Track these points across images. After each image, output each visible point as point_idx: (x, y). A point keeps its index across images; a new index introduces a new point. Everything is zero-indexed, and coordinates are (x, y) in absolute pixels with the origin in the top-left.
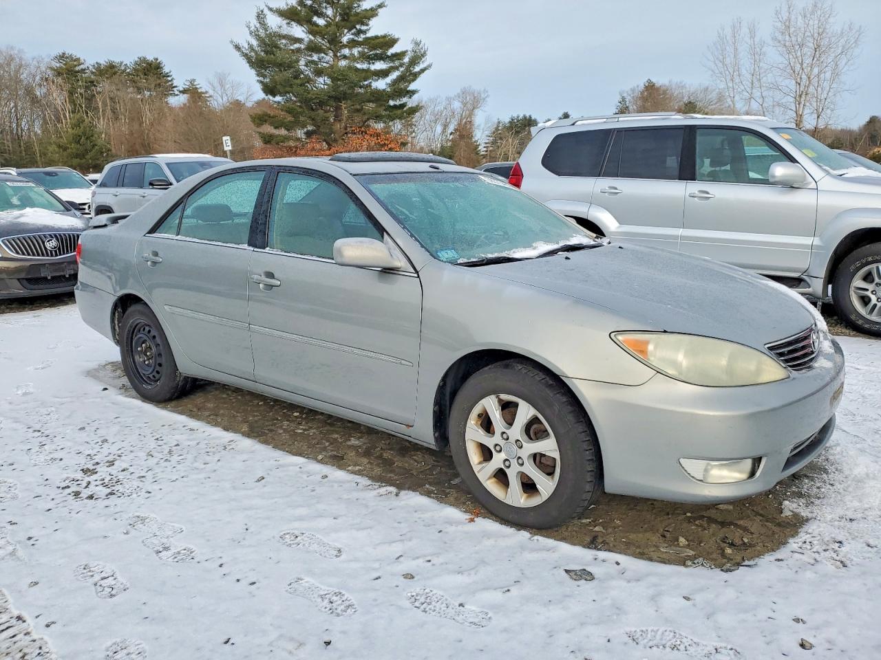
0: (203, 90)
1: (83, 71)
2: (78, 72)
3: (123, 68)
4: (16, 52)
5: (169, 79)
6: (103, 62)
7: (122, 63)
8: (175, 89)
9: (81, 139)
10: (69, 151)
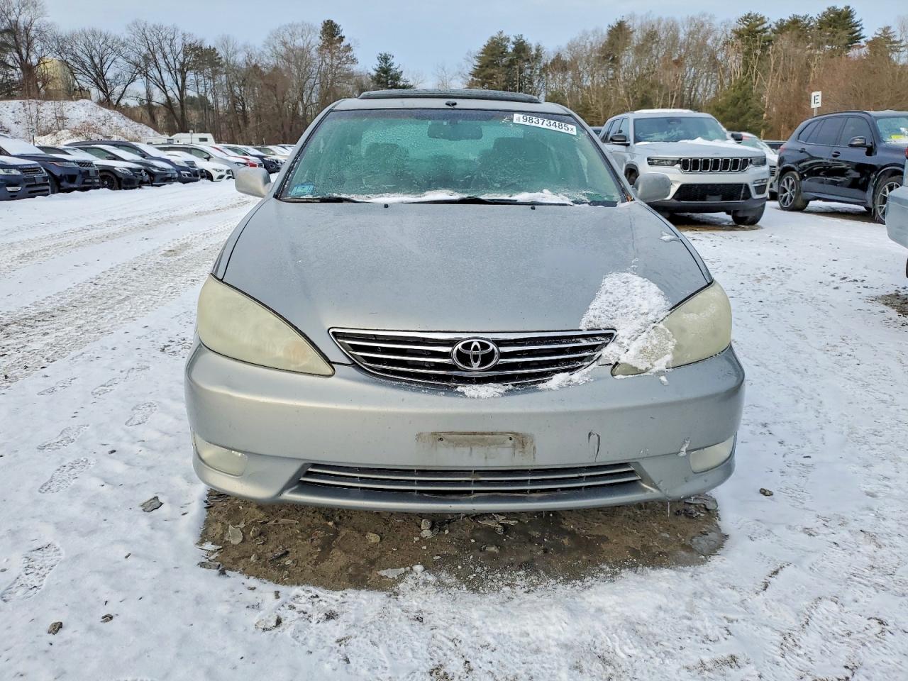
0: (898, 39)
1: (764, 30)
2: (759, 32)
3: (807, 22)
4: (707, 18)
5: (858, 28)
6: (787, 17)
7: (807, 16)
8: (862, 40)
9: (739, 101)
10: (725, 114)
